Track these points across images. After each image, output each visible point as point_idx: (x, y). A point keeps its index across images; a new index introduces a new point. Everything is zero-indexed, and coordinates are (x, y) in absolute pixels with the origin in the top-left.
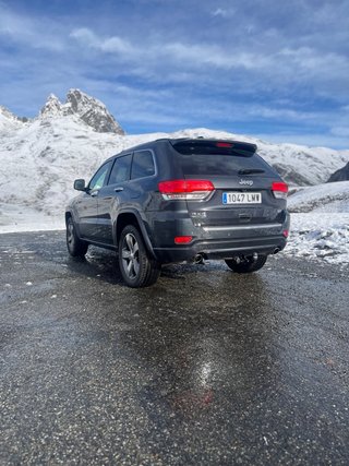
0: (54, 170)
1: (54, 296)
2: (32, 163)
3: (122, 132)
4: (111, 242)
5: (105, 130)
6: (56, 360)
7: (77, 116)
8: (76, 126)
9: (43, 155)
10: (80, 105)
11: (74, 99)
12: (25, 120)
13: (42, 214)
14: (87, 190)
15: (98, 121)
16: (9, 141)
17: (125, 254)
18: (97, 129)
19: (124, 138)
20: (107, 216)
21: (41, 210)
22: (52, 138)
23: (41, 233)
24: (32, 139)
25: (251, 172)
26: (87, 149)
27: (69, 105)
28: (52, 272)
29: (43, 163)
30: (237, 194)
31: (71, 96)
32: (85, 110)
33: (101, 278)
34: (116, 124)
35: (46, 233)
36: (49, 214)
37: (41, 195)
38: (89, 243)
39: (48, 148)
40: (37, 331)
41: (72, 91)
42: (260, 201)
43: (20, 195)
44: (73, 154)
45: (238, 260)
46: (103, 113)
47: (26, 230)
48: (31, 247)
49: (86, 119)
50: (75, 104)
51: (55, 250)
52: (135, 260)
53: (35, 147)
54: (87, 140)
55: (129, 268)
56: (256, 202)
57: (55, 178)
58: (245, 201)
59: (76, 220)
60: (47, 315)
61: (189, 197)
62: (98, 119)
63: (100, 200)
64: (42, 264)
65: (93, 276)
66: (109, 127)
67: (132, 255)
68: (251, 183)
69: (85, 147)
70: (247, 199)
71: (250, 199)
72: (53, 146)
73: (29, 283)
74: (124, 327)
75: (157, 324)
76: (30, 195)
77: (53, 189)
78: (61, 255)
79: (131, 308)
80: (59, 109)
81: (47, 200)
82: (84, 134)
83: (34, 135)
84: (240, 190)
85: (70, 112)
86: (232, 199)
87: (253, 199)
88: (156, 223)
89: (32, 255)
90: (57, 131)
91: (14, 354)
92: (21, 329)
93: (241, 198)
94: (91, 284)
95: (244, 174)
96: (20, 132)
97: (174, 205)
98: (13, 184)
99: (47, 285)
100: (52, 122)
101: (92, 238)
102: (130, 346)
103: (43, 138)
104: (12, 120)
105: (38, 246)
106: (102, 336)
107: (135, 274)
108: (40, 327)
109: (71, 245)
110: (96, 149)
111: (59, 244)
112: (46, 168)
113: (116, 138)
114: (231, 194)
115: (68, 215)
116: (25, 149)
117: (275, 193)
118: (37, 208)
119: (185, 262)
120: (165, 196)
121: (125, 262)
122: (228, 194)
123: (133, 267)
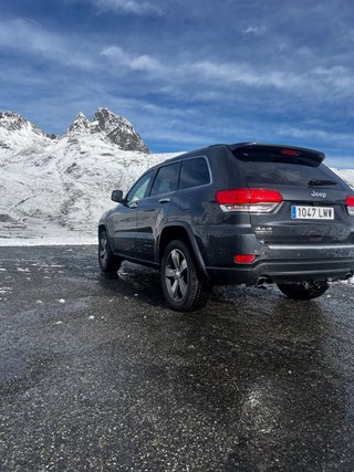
0: (79, 186)
1: (92, 317)
2: (58, 179)
3: (147, 151)
4: (152, 258)
5: (131, 148)
6: (106, 403)
7: (103, 134)
8: (102, 144)
9: (69, 171)
10: (107, 123)
11: (102, 117)
12: (53, 137)
13: (65, 229)
14: (125, 202)
15: (124, 140)
16: (38, 157)
17: (170, 272)
18: (123, 147)
19: (149, 156)
20: (149, 230)
21: (64, 225)
22: (79, 155)
23: (68, 247)
24: (60, 155)
25: (323, 183)
26: (112, 166)
27: (97, 123)
28: (85, 289)
29: (68, 178)
30: (307, 208)
31: (98, 115)
32: (112, 128)
33: (139, 298)
34: (142, 143)
35: (73, 247)
36: (72, 229)
37: (65, 210)
38: (123, 259)
39: (74, 164)
40: (77, 361)
41: (100, 109)
42: (332, 218)
43: (45, 209)
44: (98, 171)
45: (307, 285)
46: (129, 131)
47: (52, 244)
48: (60, 260)
49: (112, 138)
50: (102, 123)
51: (85, 266)
52: (181, 281)
53: (61, 164)
54: (113, 158)
55: (174, 289)
56: (328, 218)
57: (79, 194)
58: (316, 217)
59: (110, 233)
60: (86, 341)
61: (253, 209)
62: (124, 136)
63: (141, 212)
64: (73, 280)
65: (131, 295)
66: (134, 145)
67: (178, 273)
68: (324, 195)
69: (110, 164)
70: (317, 213)
71: (322, 214)
72: (79, 162)
73: (62, 301)
74: (180, 362)
75: (220, 360)
76: (54, 209)
77: (77, 205)
78: (92, 270)
79: (183, 337)
80: (86, 127)
81: (71, 215)
82: (110, 152)
83: (62, 152)
84: (311, 204)
85: (97, 130)
86: (302, 213)
87: (325, 214)
88: (211, 238)
89: (61, 269)
90: (83, 148)
91: (54, 392)
92: (58, 357)
93: (311, 212)
94: (130, 305)
95: (314, 185)
96: (48, 149)
97: (234, 218)
98: (39, 199)
99: (81, 304)
100: (80, 140)
101: (126, 253)
102: (194, 388)
103: (70, 154)
104: (41, 137)
105: (67, 260)
106: (156, 372)
107: (180, 296)
108: (80, 356)
109: (104, 261)
110: (122, 167)
111: (88, 259)
112: (72, 184)
113: (140, 156)
114: (302, 208)
115: (102, 229)
116: (52, 166)
117: (349, 208)
118: (60, 223)
119: (243, 285)
120: (223, 208)
121: (168, 282)
122: (297, 207)
123: (178, 288)
